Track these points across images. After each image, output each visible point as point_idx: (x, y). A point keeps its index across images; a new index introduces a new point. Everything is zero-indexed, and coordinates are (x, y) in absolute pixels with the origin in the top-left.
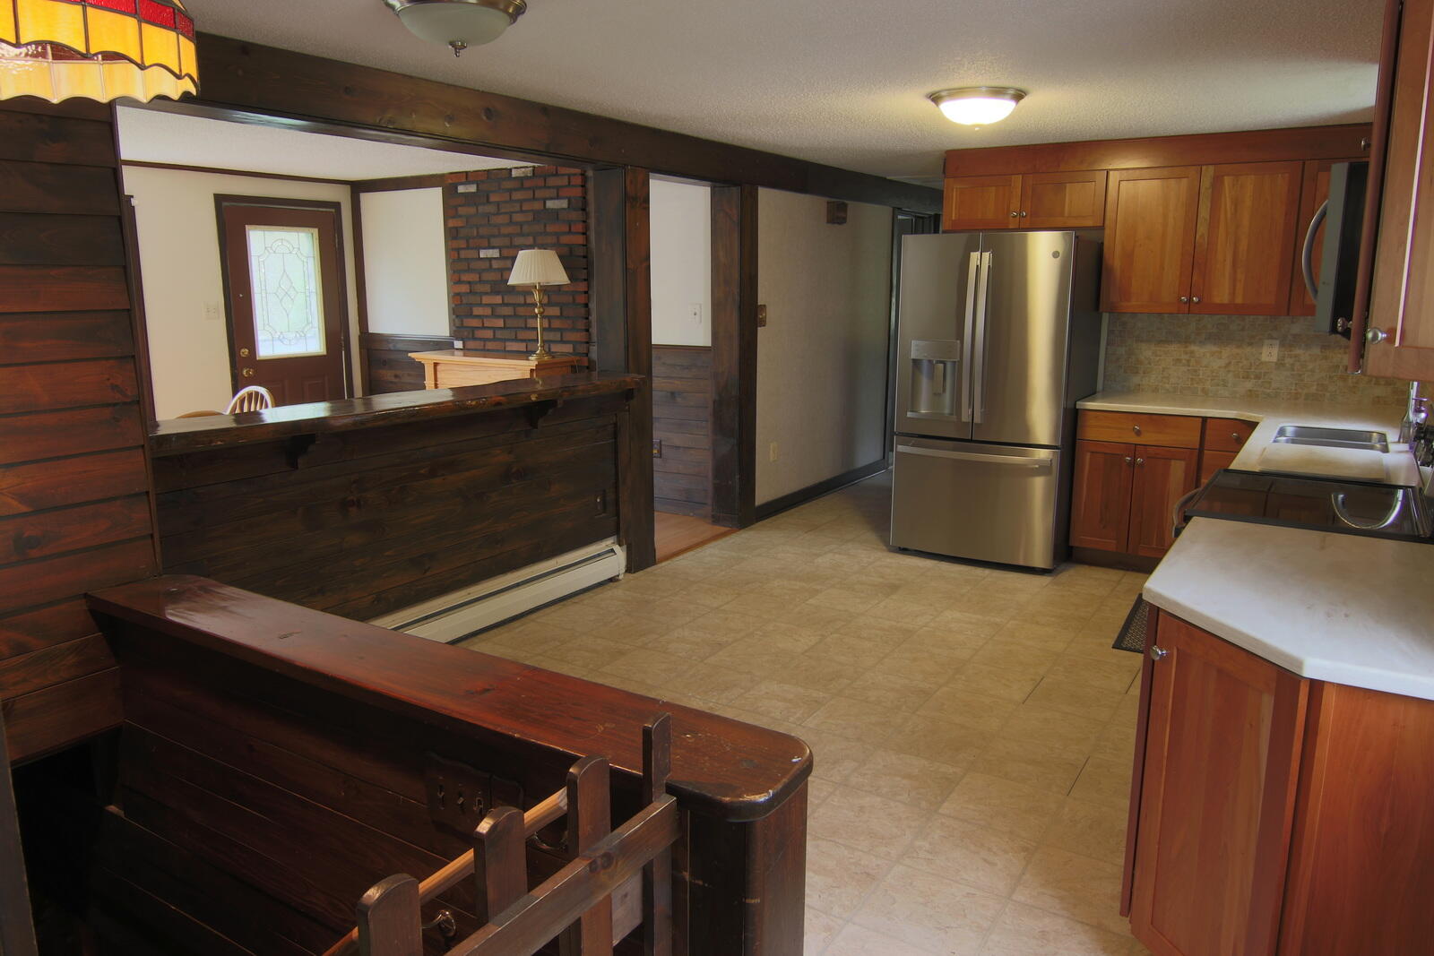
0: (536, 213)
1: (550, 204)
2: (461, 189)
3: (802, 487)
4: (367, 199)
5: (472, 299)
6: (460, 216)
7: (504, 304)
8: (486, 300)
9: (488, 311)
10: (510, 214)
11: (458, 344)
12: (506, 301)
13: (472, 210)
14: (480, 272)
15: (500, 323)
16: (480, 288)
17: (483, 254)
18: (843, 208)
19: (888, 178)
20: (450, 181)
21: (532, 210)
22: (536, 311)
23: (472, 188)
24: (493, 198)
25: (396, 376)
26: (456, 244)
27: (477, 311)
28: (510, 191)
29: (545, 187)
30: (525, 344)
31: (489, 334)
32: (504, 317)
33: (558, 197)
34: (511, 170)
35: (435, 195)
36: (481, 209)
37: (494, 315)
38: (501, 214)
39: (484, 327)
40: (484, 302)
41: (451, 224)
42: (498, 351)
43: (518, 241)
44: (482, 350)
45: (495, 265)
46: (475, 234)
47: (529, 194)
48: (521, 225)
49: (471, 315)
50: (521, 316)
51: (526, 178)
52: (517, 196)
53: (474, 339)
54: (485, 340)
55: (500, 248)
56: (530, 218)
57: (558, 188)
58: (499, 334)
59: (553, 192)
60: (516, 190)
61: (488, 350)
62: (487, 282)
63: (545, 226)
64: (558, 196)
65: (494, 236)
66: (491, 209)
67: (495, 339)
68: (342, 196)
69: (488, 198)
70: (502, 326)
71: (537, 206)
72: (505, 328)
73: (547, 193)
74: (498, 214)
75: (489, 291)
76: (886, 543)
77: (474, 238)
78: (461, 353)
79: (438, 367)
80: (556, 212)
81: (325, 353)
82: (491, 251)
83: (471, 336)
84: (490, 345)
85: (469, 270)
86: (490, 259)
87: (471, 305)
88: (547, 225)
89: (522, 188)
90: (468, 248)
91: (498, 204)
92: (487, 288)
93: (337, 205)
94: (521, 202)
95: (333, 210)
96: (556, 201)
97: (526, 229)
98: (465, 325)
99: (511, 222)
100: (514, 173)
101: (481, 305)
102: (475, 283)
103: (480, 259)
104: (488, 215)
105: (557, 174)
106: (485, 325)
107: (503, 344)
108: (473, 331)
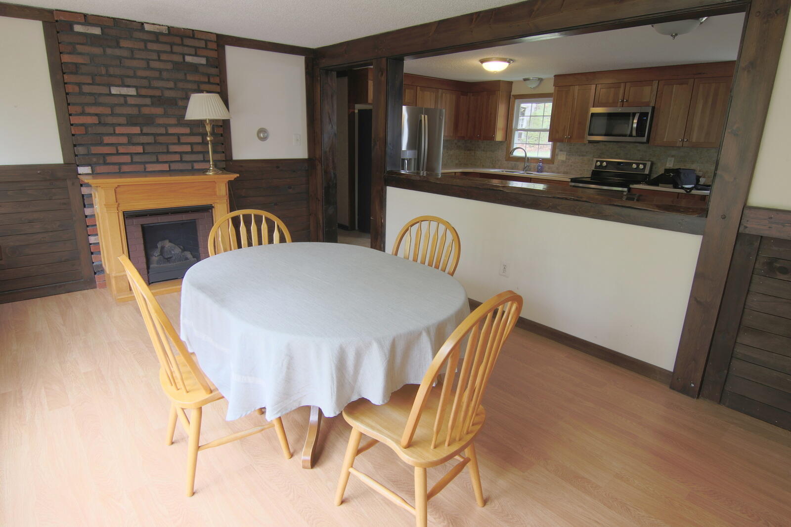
0: (175, 63)
1: (188, 59)
2: (78, 28)
5: (103, 129)
8: (118, 130)
9: (123, 140)
10: (146, 60)
11: (85, 169)
12: (144, 131)
13: (97, 51)
14: (113, 106)
15: (140, 149)
16: (112, 120)
17: (114, 90)
20: (58, 18)
21: (171, 61)
22: (208, 139)
23: (97, 31)
24: (125, 44)
26: (76, 78)
27: (107, 140)
28: (145, 42)
29: (183, 45)
30: (167, 165)
31: (127, 159)
32: (143, 144)
33: (196, 55)
34: (142, 24)
35: (33, 26)
36: (109, 51)
37: (131, 143)
38: (135, 59)
39: (118, 154)
40: (117, 132)
42: (138, 172)
44: (117, 172)
45: (130, 101)
46: (103, 72)
47: (167, 48)
48: (160, 71)
49: (98, 144)
51: (161, 34)
52: (153, 46)
53: (105, 163)
54: (121, 164)
55: (136, 88)
56: (169, 66)
57: (196, 48)
58: (137, 159)
59: (191, 51)
60: (151, 41)
61: (124, 172)
62: (120, 115)
63: (185, 74)
65: (128, 77)
66: (122, 53)
67: (132, 163)
69: (118, 43)
70: (142, 151)
71: (176, 58)
72: (144, 153)
73: (186, 50)
74: (132, 58)
75: (126, 123)
77: (101, 75)
78: (90, 177)
79: (119, 189)
80: (195, 68)
82: (125, 89)
83: (100, 162)
84: (125, 168)
85: (95, 104)
86: (124, 96)
87: (100, 135)
88: (188, 75)
89: (157, 41)
90: (92, 83)
91: (131, 50)
92: (123, 120)
94: (158, 52)
96: (195, 58)
98: (93, 152)
99: (148, 68)
100: (148, 28)
101: (114, 134)
102: (107, 115)
103: (110, 95)
104: (120, 58)
105: (193, 37)
106: (119, 152)
107: (143, 166)
108: (104, 157)
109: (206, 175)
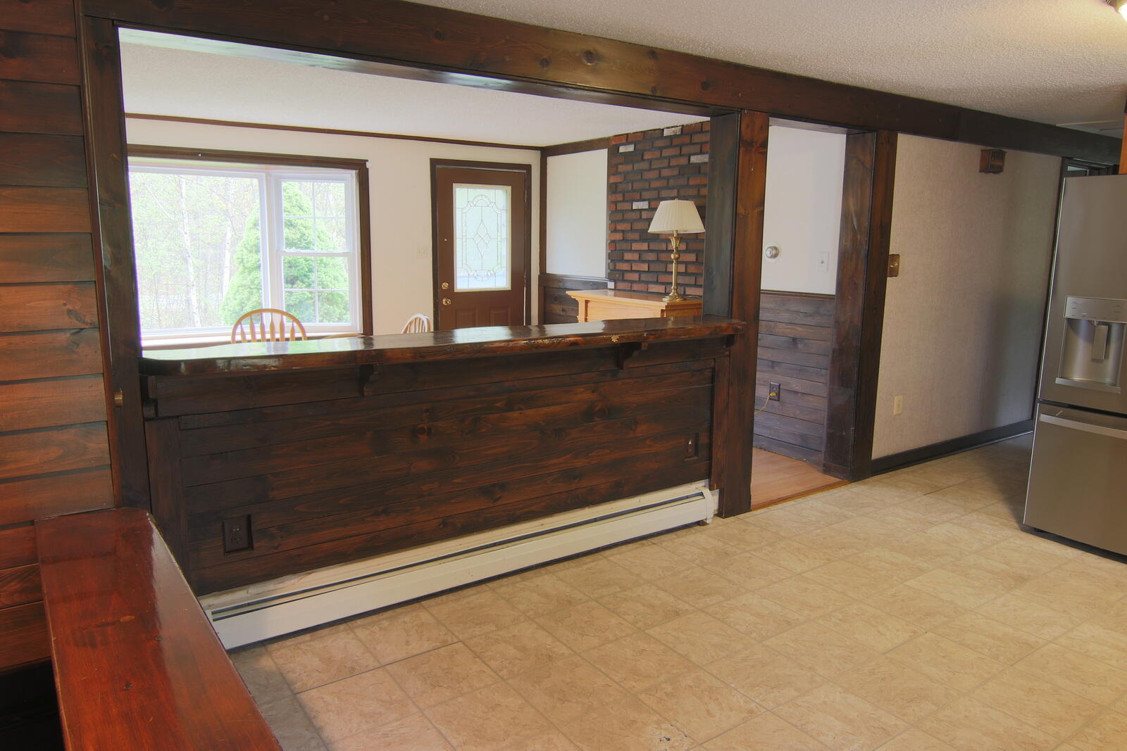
0: (681, 167)
1: (694, 159)
2: (622, 149)
3: (929, 443)
4: (552, 161)
5: (625, 246)
6: (620, 173)
7: (649, 251)
8: (635, 246)
9: (636, 257)
10: (660, 169)
11: (611, 285)
12: (651, 248)
13: (629, 167)
14: (632, 222)
15: (645, 267)
16: (630, 236)
17: (636, 205)
18: (1001, 156)
19: (1057, 125)
20: (614, 143)
21: (678, 166)
22: (672, 256)
23: (631, 148)
24: (647, 156)
25: (563, 310)
26: (614, 198)
27: (628, 256)
28: (661, 149)
29: (691, 144)
30: (664, 287)
31: (635, 277)
32: (649, 262)
33: (701, 153)
34: (663, 130)
35: (602, 155)
36: (637, 166)
37: (641, 260)
38: (653, 169)
39: (632, 271)
40: (633, 249)
41: (612, 181)
42: (641, 292)
43: (664, 193)
44: (628, 291)
45: (643, 215)
46: (630, 189)
47: (676, 151)
48: (668, 179)
49: (622, 260)
50: (662, 261)
51: (675, 136)
52: (666, 153)
53: (623, 280)
54: (632, 282)
55: (649, 201)
56: (676, 172)
57: (702, 144)
58: (644, 277)
59: (697, 148)
60: (665, 147)
61: (634, 291)
62: (637, 231)
63: (688, 181)
64: (701, 151)
65: (646, 190)
66: (645, 165)
67: (640, 281)
68: (533, 159)
69: (643, 156)
70: (647, 270)
71: (683, 161)
72: (649, 271)
73: (692, 149)
74: (650, 169)
75: (637, 238)
76: (1019, 519)
77: (629, 192)
78: (612, 293)
79: (589, 304)
80: (698, 167)
81: (510, 289)
82: (642, 203)
83: (621, 278)
84: (635, 287)
85: (623, 221)
86: (641, 210)
87: (623, 251)
88: (690, 179)
89: (671, 146)
90: (624, 201)
91: (650, 161)
92: (636, 236)
93: (528, 168)
94: (669, 158)
95: (525, 171)
96: (699, 156)
97: (672, 182)
98: (617, 268)
99: (660, 177)
100: (666, 133)
101: (630, 251)
102: (627, 231)
103: (633, 210)
104: (641, 172)
105: (702, 132)
106: (633, 269)
107: (646, 286)
108: (623, 274)
109: (662, 301)
